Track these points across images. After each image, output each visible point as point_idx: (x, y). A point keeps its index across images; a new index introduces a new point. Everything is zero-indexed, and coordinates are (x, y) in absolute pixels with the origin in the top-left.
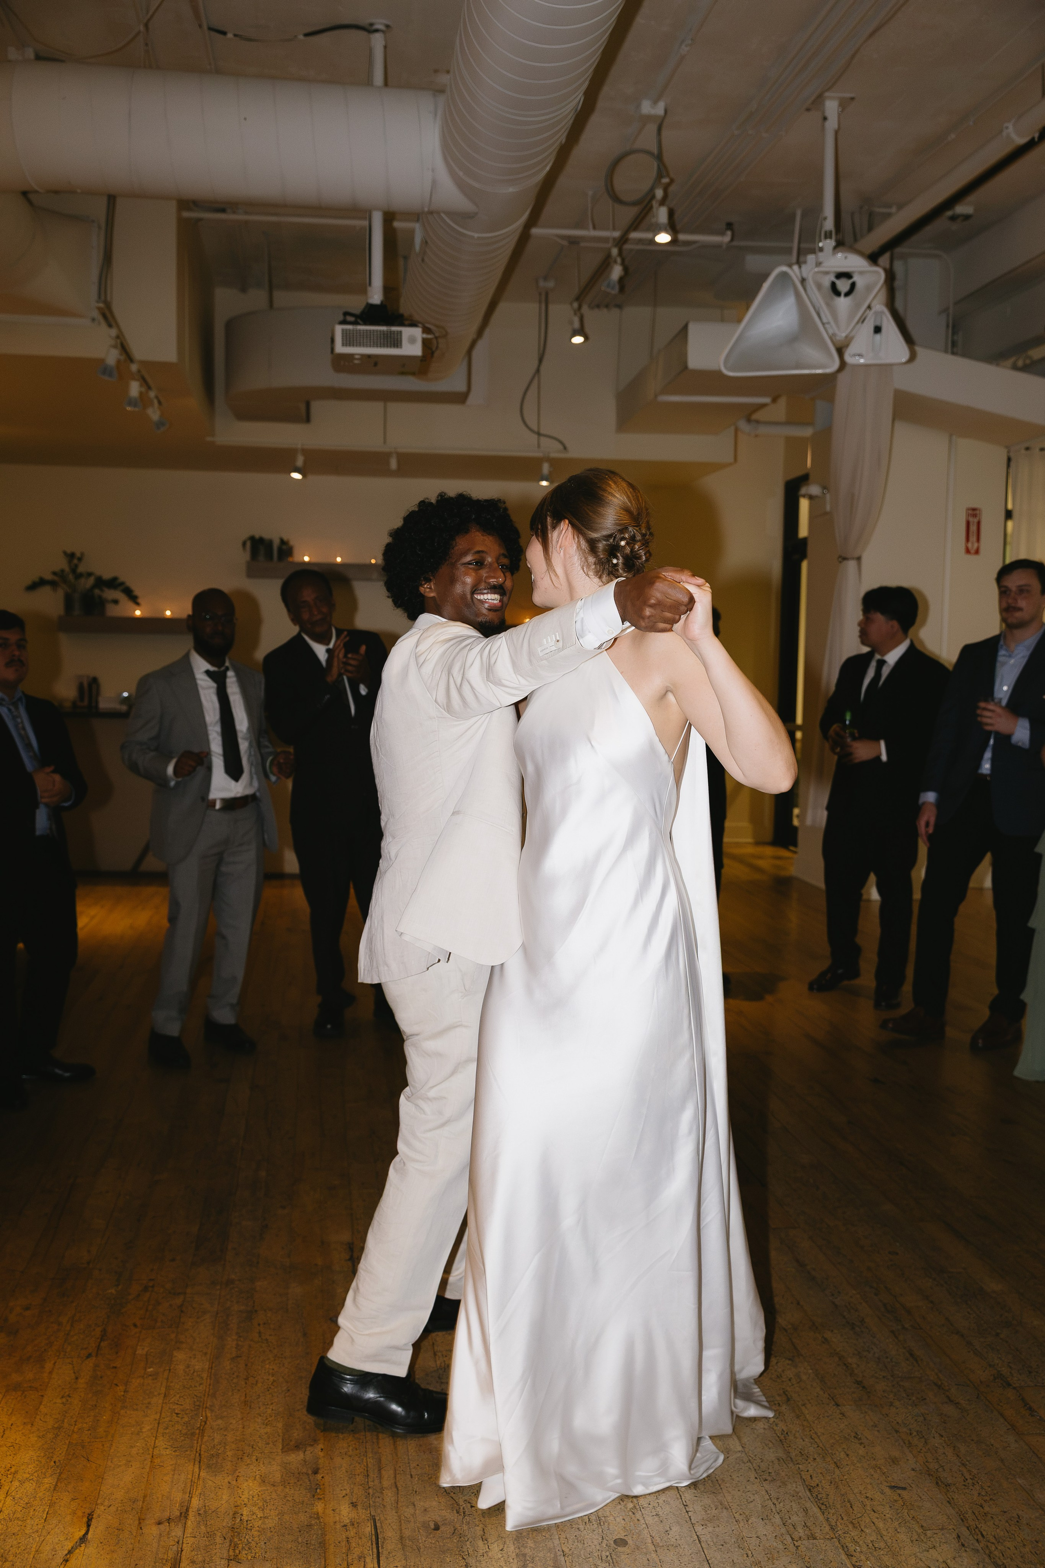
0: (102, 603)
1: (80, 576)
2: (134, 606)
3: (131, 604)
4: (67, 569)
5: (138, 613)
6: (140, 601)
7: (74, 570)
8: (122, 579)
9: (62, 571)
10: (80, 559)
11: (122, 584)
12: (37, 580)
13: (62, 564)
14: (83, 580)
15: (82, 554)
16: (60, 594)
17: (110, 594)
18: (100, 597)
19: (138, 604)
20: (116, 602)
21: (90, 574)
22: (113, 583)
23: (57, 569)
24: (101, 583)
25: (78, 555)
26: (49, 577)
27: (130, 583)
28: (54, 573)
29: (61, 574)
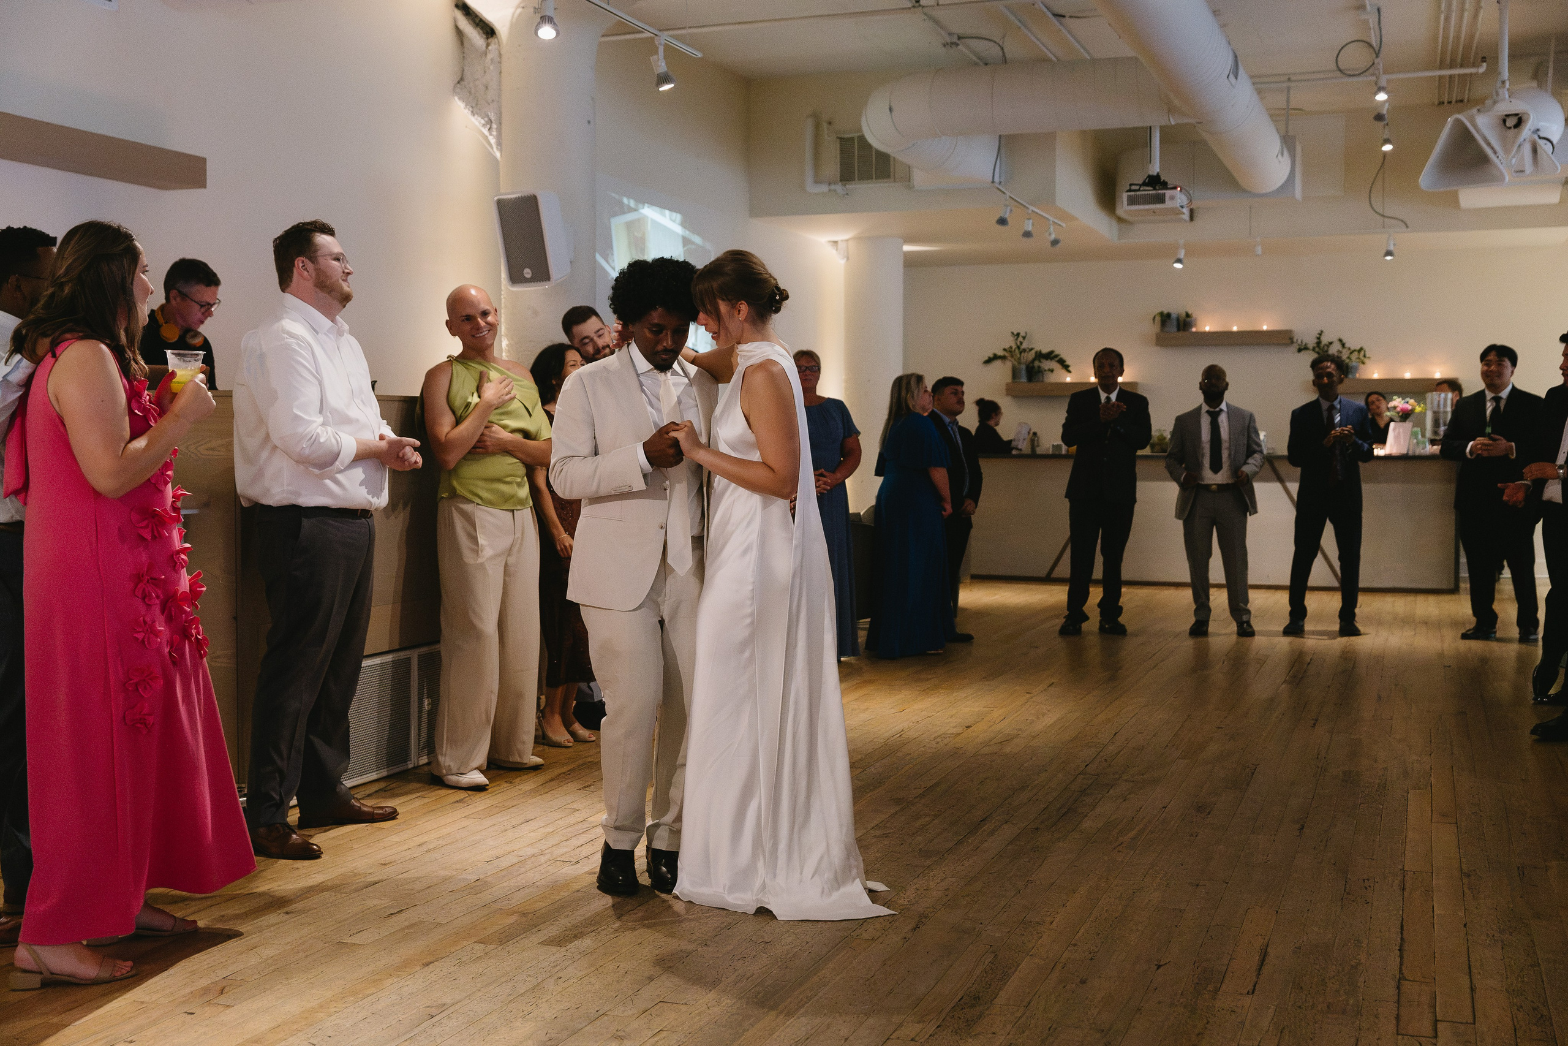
0: (1040, 371)
1: (1024, 350)
2: (1067, 373)
3: (1064, 372)
4: (1014, 347)
5: (1068, 380)
6: (1070, 369)
7: (1019, 347)
8: (1057, 353)
9: (1011, 347)
10: (1024, 338)
11: (1057, 356)
12: (992, 356)
13: (1010, 342)
14: (1024, 355)
15: (1026, 333)
16: (1009, 365)
17: (1047, 365)
18: (1039, 367)
19: (1070, 372)
20: (1052, 371)
21: (1031, 349)
22: (1050, 356)
23: (1007, 346)
24: (1040, 356)
25: (1022, 334)
26: (1001, 353)
27: (1063, 356)
28: (1005, 350)
29: (1009, 350)
